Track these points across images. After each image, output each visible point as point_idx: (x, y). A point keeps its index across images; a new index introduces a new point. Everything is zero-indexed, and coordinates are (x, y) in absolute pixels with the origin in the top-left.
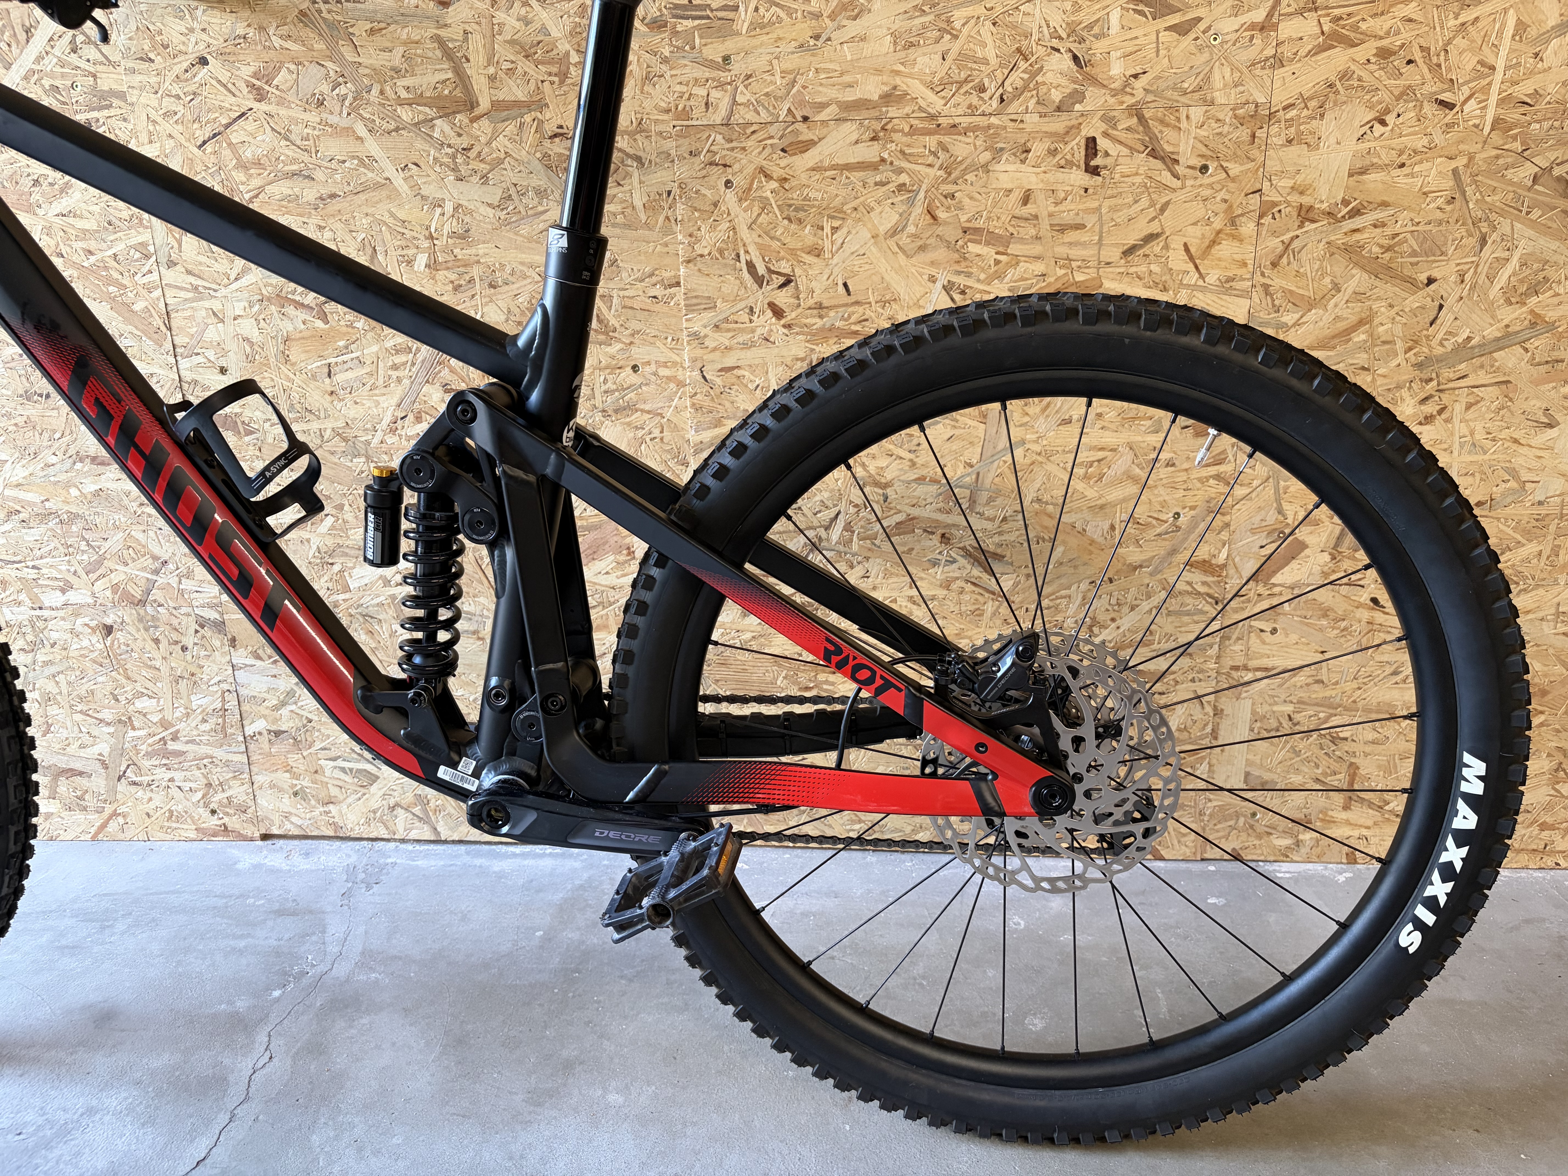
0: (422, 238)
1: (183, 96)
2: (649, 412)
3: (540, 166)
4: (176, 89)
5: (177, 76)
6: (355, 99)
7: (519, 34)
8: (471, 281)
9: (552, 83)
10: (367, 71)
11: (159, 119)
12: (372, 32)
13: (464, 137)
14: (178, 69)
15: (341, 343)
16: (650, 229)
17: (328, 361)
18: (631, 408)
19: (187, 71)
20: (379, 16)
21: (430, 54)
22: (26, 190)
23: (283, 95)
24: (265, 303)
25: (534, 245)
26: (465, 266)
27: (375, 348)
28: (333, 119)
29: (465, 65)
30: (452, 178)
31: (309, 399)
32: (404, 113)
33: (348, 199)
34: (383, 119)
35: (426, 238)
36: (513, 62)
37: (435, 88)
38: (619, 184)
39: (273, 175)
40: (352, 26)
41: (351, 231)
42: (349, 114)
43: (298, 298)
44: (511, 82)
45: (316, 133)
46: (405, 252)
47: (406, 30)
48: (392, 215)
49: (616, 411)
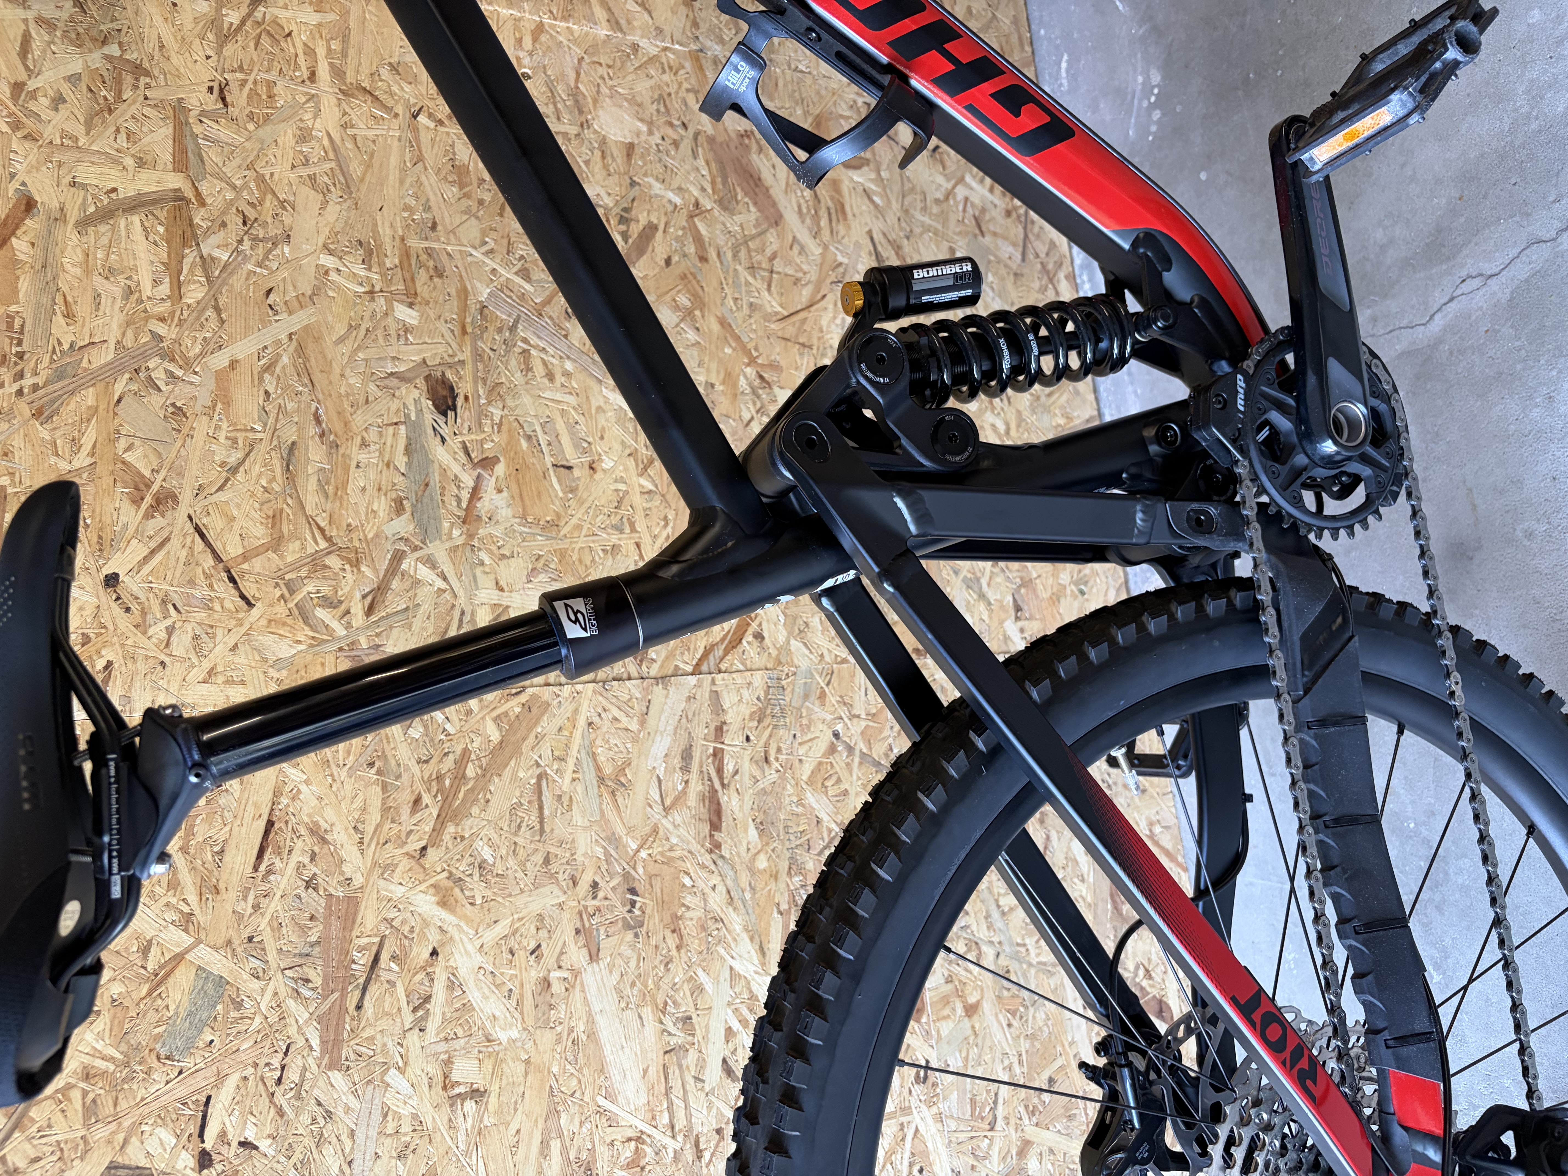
0: (373, 305)
1: (168, 622)
2: (578, 74)
3: (268, 128)
4: (158, 630)
5: (137, 626)
6: (173, 360)
7: (76, 112)
8: (429, 252)
9: (148, 86)
10: (130, 333)
11: (207, 665)
12: (69, 315)
13: (227, 219)
14: (124, 622)
15: (524, 444)
16: (348, 12)
17: (549, 465)
18: (575, 94)
19: (128, 610)
20: (46, 300)
21: (105, 241)
22: (323, 902)
23: (167, 464)
24: (475, 543)
25: (376, 162)
26: (408, 256)
27: (526, 400)
28: (204, 399)
29: (121, 196)
30: (286, 249)
31: (603, 502)
32: (194, 295)
33: (320, 396)
34: (202, 326)
35: (373, 299)
36: (118, 131)
37: (155, 243)
38: (289, 34)
39: (290, 501)
40: (60, 343)
41: (367, 402)
42: (196, 373)
43: (465, 495)
44: (146, 140)
45: (225, 425)
46: (392, 332)
47: (68, 267)
48: (341, 340)
49: (581, 112)
